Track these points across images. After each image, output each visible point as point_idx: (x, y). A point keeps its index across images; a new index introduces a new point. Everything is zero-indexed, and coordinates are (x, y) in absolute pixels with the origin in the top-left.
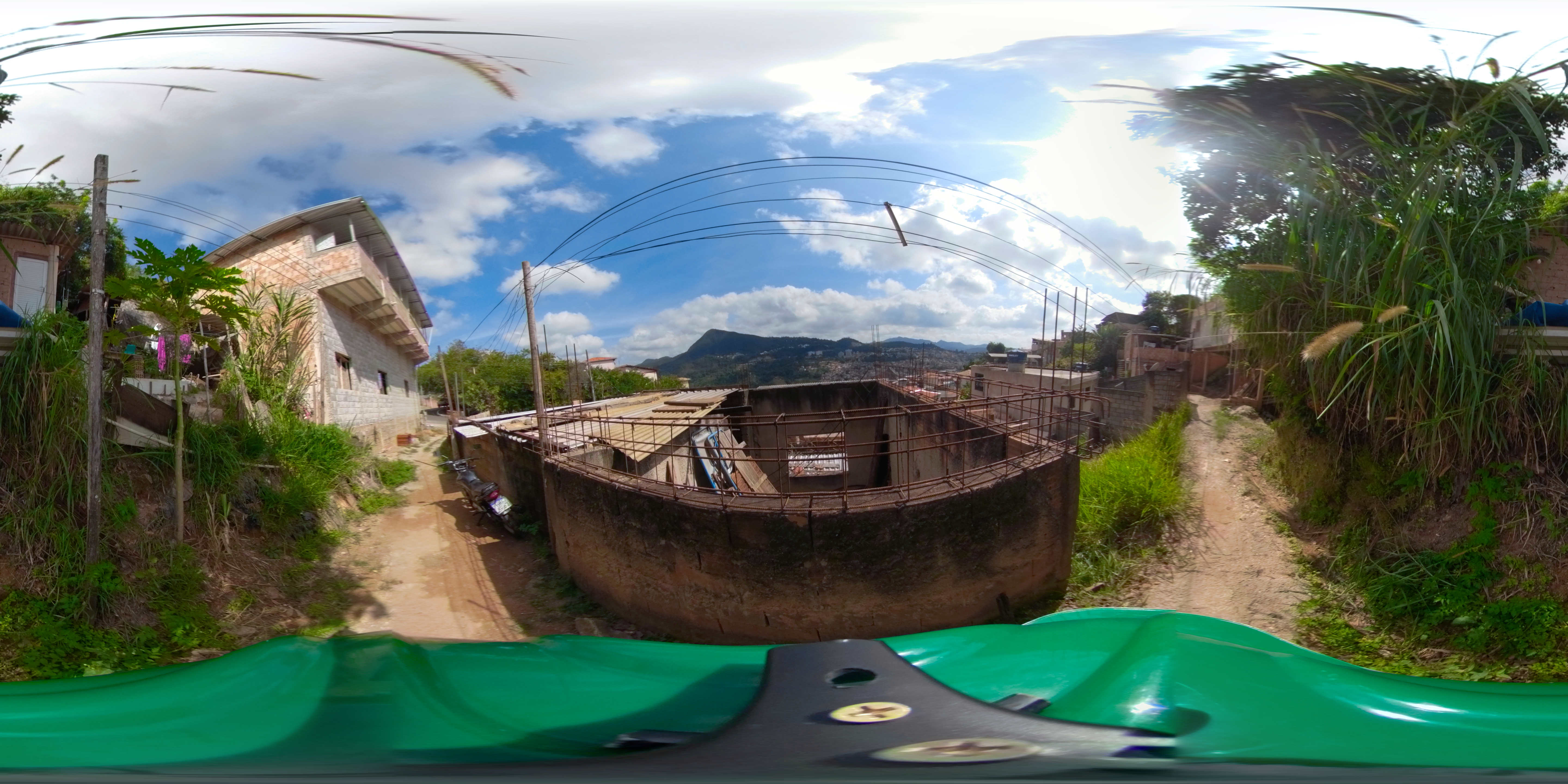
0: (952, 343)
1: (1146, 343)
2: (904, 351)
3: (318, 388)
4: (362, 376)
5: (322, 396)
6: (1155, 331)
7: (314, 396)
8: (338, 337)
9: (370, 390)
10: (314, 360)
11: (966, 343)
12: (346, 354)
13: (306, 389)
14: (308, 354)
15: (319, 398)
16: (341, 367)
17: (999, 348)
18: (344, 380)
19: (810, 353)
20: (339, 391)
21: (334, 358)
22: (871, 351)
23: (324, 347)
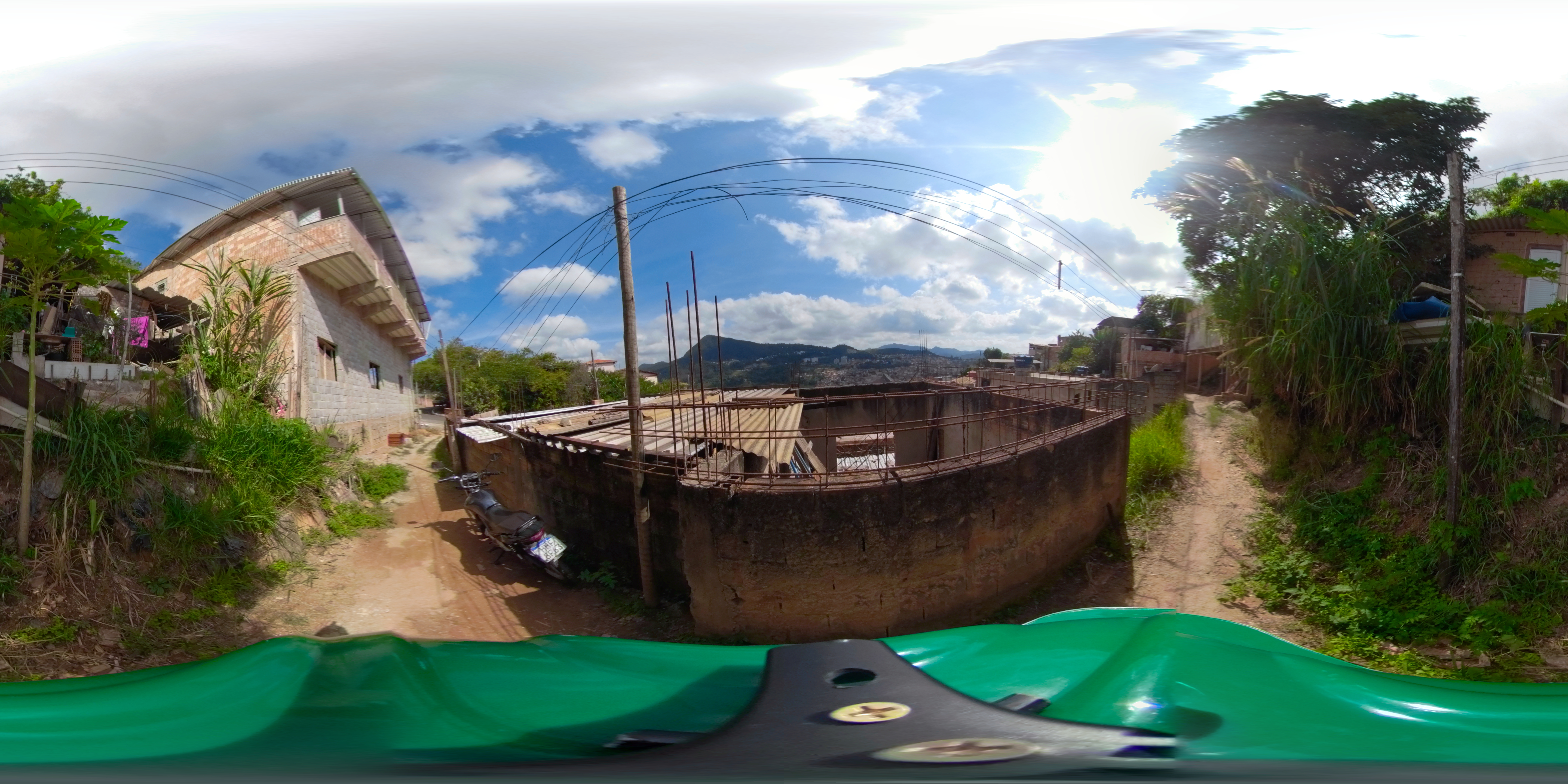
0: (947, 350)
1: (1143, 347)
2: (899, 358)
3: (295, 376)
4: (350, 366)
5: (299, 386)
6: (1151, 335)
7: (290, 386)
8: (323, 321)
9: (360, 383)
10: (292, 345)
11: (961, 349)
12: (331, 341)
13: (280, 378)
14: (284, 338)
15: (295, 389)
16: (325, 355)
17: (996, 354)
18: (328, 370)
19: (806, 360)
20: (320, 381)
21: (316, 344)
22: (866, 358)
23: (304, 330)
